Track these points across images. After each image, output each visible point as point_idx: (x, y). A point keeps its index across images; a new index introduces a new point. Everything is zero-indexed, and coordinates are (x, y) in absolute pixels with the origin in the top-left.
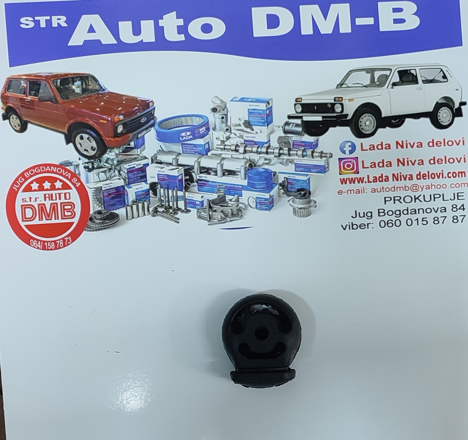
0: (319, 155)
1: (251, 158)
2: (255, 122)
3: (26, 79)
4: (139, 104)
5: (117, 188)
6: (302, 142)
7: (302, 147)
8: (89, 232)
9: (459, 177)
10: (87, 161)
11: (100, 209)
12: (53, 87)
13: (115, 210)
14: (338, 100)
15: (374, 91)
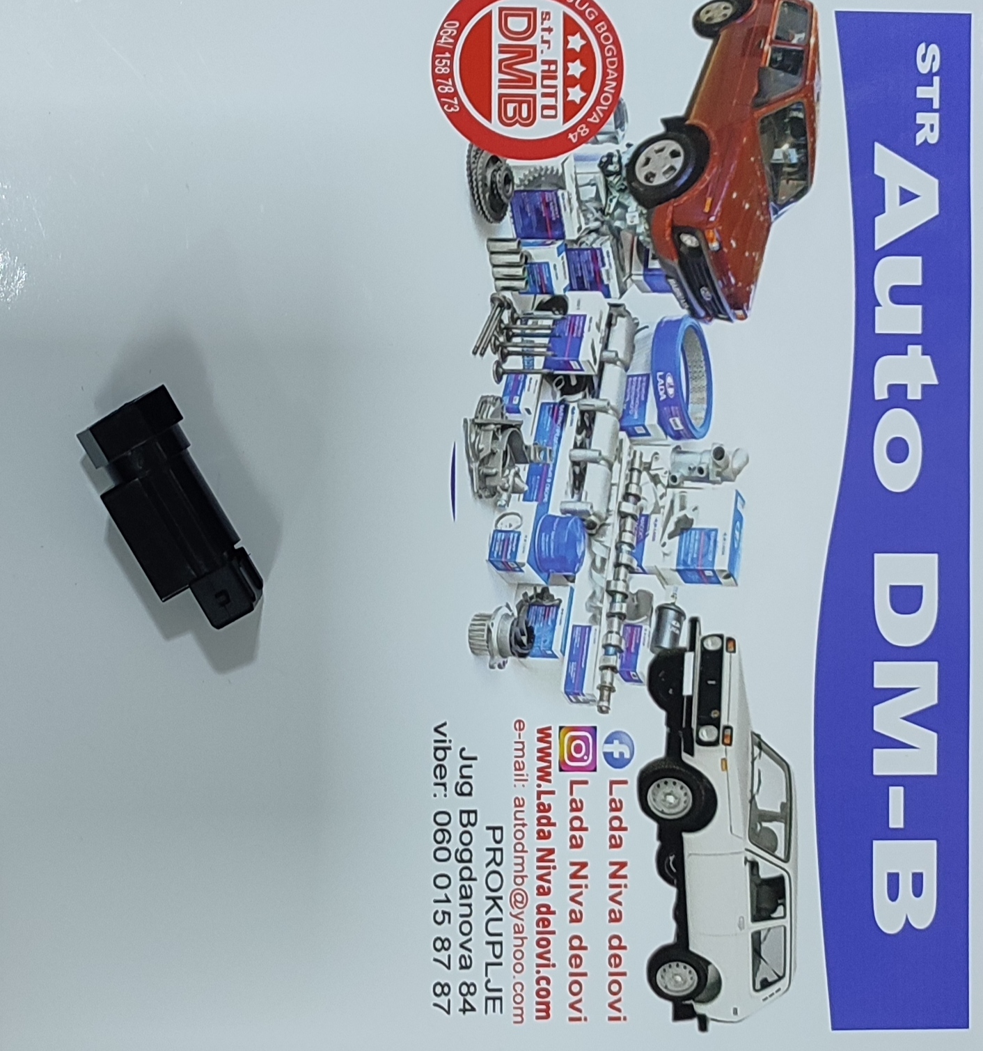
0: (606, 683)
1: (609, 527)
2: (687, 543)
3: (808, 44)
4: (740, 288)
5: (559, 222)
6: (637, 646)
7: (626, 644)
8: (466, 153)
9: (538, 1003)
10: (625, 161)
11: (517, 181)
12: (788, 102)
13: (511, 214)
14: (727, 736)
15: (741, 817)
